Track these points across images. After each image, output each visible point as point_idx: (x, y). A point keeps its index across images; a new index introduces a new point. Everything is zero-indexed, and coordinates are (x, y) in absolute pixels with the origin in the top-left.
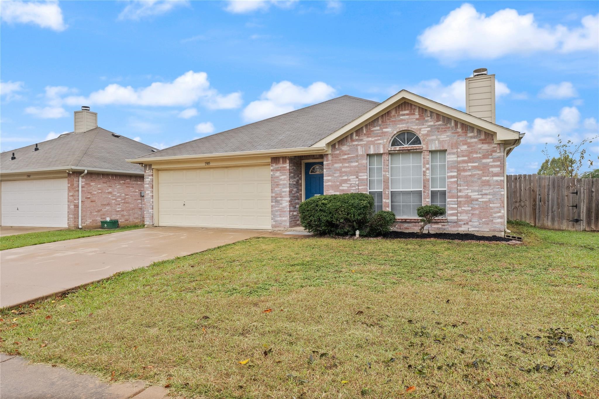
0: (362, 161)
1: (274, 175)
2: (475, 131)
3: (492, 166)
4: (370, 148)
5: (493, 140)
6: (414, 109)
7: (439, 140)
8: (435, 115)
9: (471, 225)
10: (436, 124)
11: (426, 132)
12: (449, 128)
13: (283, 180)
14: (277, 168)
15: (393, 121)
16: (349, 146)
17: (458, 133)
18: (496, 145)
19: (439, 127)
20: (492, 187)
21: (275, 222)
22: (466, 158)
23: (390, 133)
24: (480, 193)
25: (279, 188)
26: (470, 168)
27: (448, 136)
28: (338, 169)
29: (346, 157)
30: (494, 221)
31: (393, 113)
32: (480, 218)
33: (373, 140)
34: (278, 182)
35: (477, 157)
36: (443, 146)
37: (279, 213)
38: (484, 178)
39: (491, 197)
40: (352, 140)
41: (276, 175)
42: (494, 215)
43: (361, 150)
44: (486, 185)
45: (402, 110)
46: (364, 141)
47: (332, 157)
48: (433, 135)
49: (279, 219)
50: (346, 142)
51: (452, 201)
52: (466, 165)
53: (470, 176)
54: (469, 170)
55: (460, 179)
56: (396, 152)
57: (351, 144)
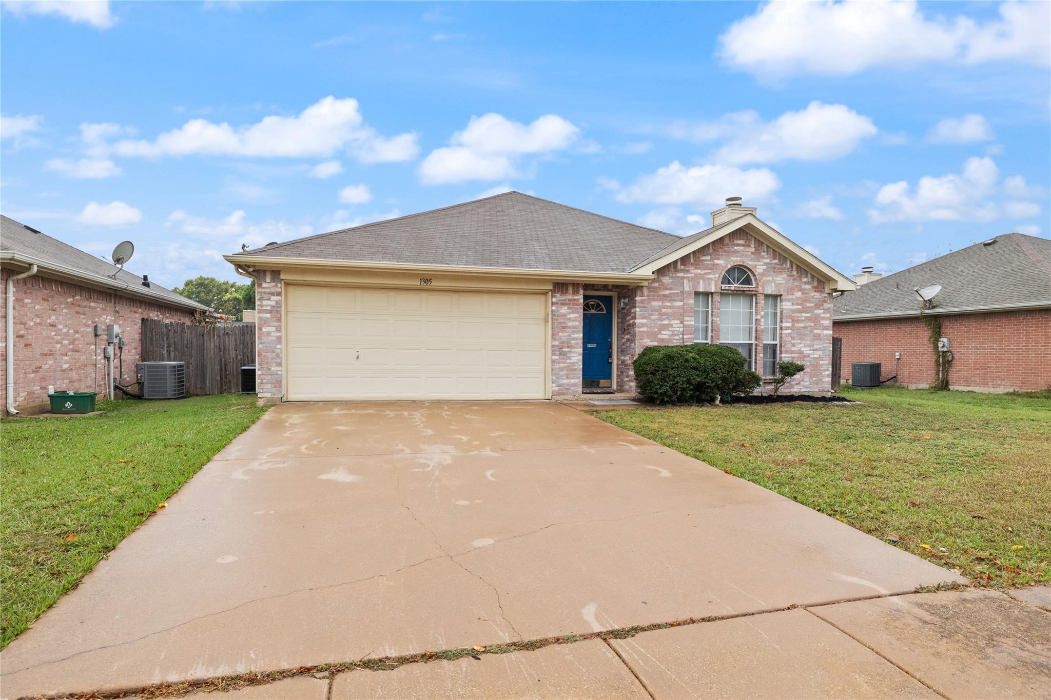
0: (689, 300)
1: (558, 311)
2: (809, 276)
3: (824, 318)
4: (699, 283)
5: (824, 288)
6: (750, 240)
7: (775, 283)
8: (771, 251)
9: (803, 386)
10: (772, 262)
11: (762, 270)
12: (785, 269)
13: (573, 321)
14: (563, 300)
15: (725, 251)
16: (672, 278)
17: (793, 276)
18: (827, 295)
19: (775, 266)
20: (822, 342)
21: (558, 386)
22: (800, 307)
23: (722, 266)
24: (812, 348)
25: (565, 332)
26: (803, 318)
27: (783, 278)
28: (657, 308)
29: (667, 292)
30: (823, 380)
31: (727, 241)
32: (811, 377)
33: (702, 272)
34: (565, 323)
35: (810, 307)
36: (779, 291)
37: (565, 372)
38: (816, 331)
39: (820, 353)
40: (677, 271)
41: (561, 311)
42: (823, 373)
43: (688, 285)
44: (817, 339)
45: (737, 239)
46: (691, 274)
47: (649, 292)
48: (769, 276)
49: (565, 381)
50: (668, 271)
51: (786, 357)
52: (799, 315)
53: (803, 327)
54: (803, 320)
55: (794, 330)
56: (730, 292)
57: (674, 275)
